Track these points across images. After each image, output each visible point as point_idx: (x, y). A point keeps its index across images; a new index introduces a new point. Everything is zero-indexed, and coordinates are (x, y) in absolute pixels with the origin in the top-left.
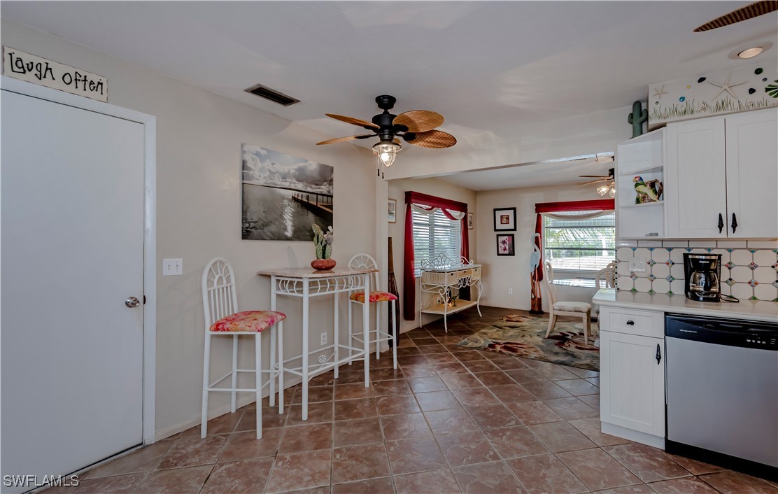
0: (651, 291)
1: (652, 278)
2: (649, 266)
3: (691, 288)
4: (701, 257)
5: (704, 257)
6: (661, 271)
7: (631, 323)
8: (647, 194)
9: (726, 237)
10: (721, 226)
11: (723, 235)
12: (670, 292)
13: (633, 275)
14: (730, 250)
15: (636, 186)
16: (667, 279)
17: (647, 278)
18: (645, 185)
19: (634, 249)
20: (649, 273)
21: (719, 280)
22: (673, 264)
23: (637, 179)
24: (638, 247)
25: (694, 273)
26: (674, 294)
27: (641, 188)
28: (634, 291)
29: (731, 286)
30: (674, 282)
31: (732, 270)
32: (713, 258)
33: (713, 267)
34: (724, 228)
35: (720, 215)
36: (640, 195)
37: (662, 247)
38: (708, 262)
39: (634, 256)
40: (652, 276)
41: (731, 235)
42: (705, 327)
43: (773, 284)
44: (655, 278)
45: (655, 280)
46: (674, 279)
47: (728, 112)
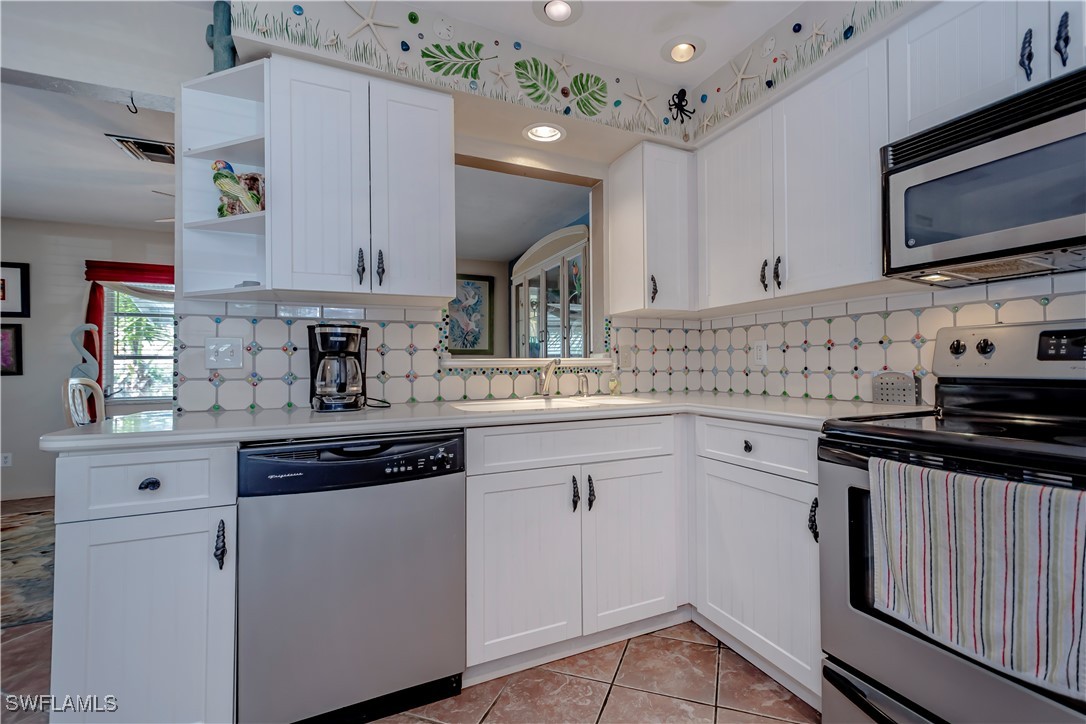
0: (252, 407)
1: (255, 379)
2: (248, 356)
3: (318, 391)
4: (332, 330)
5: (339, 330)
6: (273, 363)
7: (152, 485)
8: (238, 200)
9: (369, 292)
10: (361, 271)
11: (365, 289)
12: (290, 405)
13: (215, 377)
14: (383, 325)
15: (216, 178)
16: (284, 380)
17: (245, 379)
18: (236, 180)
19: (218, 321)
20: (249, 368)
21: (364, 375)
22: (294, 349)
23: (220, 166)
24: (227, 316)
25: (323, 362)
26: (297, 407)
27: (227, 184)
28: (216, 409)
29: (384, 383)
30: (295, 384)
31: (386, 357)
32: (353, 331)
33: (352, 348)
34: (367, 275)
35: (361, 251)
36: (226, 200)
37: (276, 318)
38: (344, 339)
39: (217, 336)
40: (254, 375)
41: (377, 289)
42: (319, 459)
43: (434, 376)
44: (261, 380)
45: (261, 384)
46: (296, 378)
47: (372, 67)
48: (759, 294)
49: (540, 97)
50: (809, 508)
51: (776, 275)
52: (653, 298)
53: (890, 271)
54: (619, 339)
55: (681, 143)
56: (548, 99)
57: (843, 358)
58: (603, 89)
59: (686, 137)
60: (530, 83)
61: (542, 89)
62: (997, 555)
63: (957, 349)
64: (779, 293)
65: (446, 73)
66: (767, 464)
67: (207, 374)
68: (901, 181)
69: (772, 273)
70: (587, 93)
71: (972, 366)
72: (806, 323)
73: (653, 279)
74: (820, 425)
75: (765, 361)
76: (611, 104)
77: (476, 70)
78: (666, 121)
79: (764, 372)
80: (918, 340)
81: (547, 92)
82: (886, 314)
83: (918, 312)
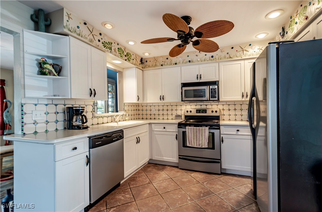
0: (46, 131)
1: (47, 122)
2: (45, 115)
6: (52, 117)
7: (75, 148)
11: (91, 98)
13: (35, 123)
16: (55, 122)
17: (44, 123)
19: (36, 105)
20: (45, 120)
22: (58, 113)
23: (44, 60)
24: (38, 104)
26: (58, 130)
28: (36, 133)
30: (58, 123)
35: (90, 89)
36: (47, 71)
37: (52, 104)
38: (83, 111)
39: (36, 110)
41: (93, 98)
43: (91, 119)
44: (49, 122)
45: (48, 124)
46: (58, 121)
47: (93, 45)
48: (159, 101)
49: (122, 56)
50: (176, 135)
51: (163, 99)
52: (138, 100)
53: (182, 101)
54: (126, 108)
55: (142, 69)
56: (123, 57)
57: (170, 112)
58: (131, 56)
59: (142, 68)
60: (120, 53)
61: (122, 54)
62: (200, 135)
63: (187, 112)
64: (163, 101)
65: (106, 48)
66: (168, 130)
67: (33, 122)
68: (184, 89)
69: (162, 98)
70: (128, 57)
71: (189, 114)
72: (163, 106)
73: (138, 96)
74: (178, 123)
75: (154, 113)
76: (132, 59)
77: (111, 48)
78: (140, 64)
79: (154, 115)
80: (181, 110)
81: (123, 55)
82: (177, 106)
83: (181, 105)
